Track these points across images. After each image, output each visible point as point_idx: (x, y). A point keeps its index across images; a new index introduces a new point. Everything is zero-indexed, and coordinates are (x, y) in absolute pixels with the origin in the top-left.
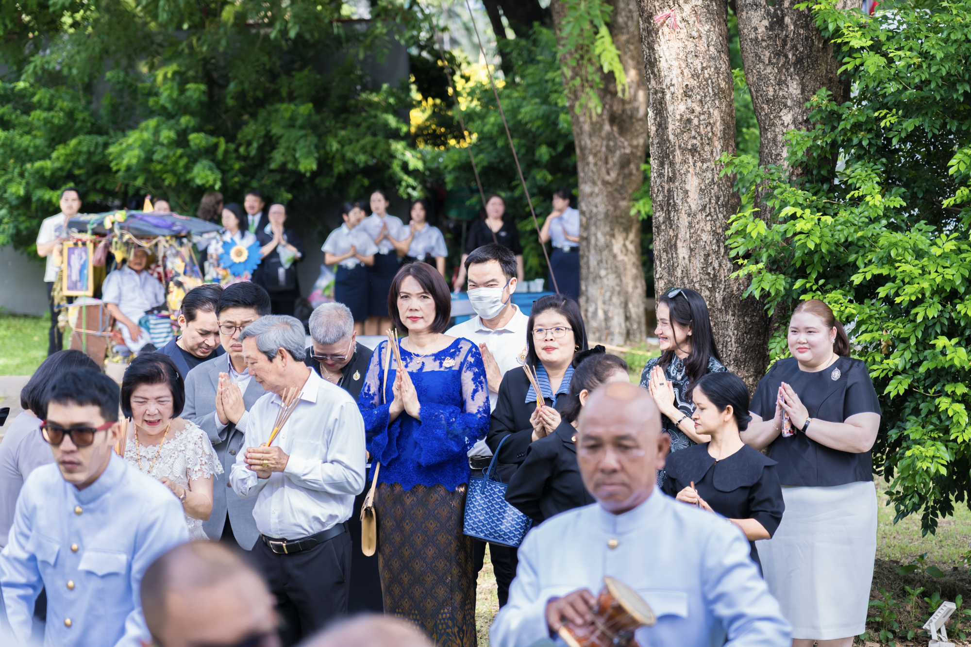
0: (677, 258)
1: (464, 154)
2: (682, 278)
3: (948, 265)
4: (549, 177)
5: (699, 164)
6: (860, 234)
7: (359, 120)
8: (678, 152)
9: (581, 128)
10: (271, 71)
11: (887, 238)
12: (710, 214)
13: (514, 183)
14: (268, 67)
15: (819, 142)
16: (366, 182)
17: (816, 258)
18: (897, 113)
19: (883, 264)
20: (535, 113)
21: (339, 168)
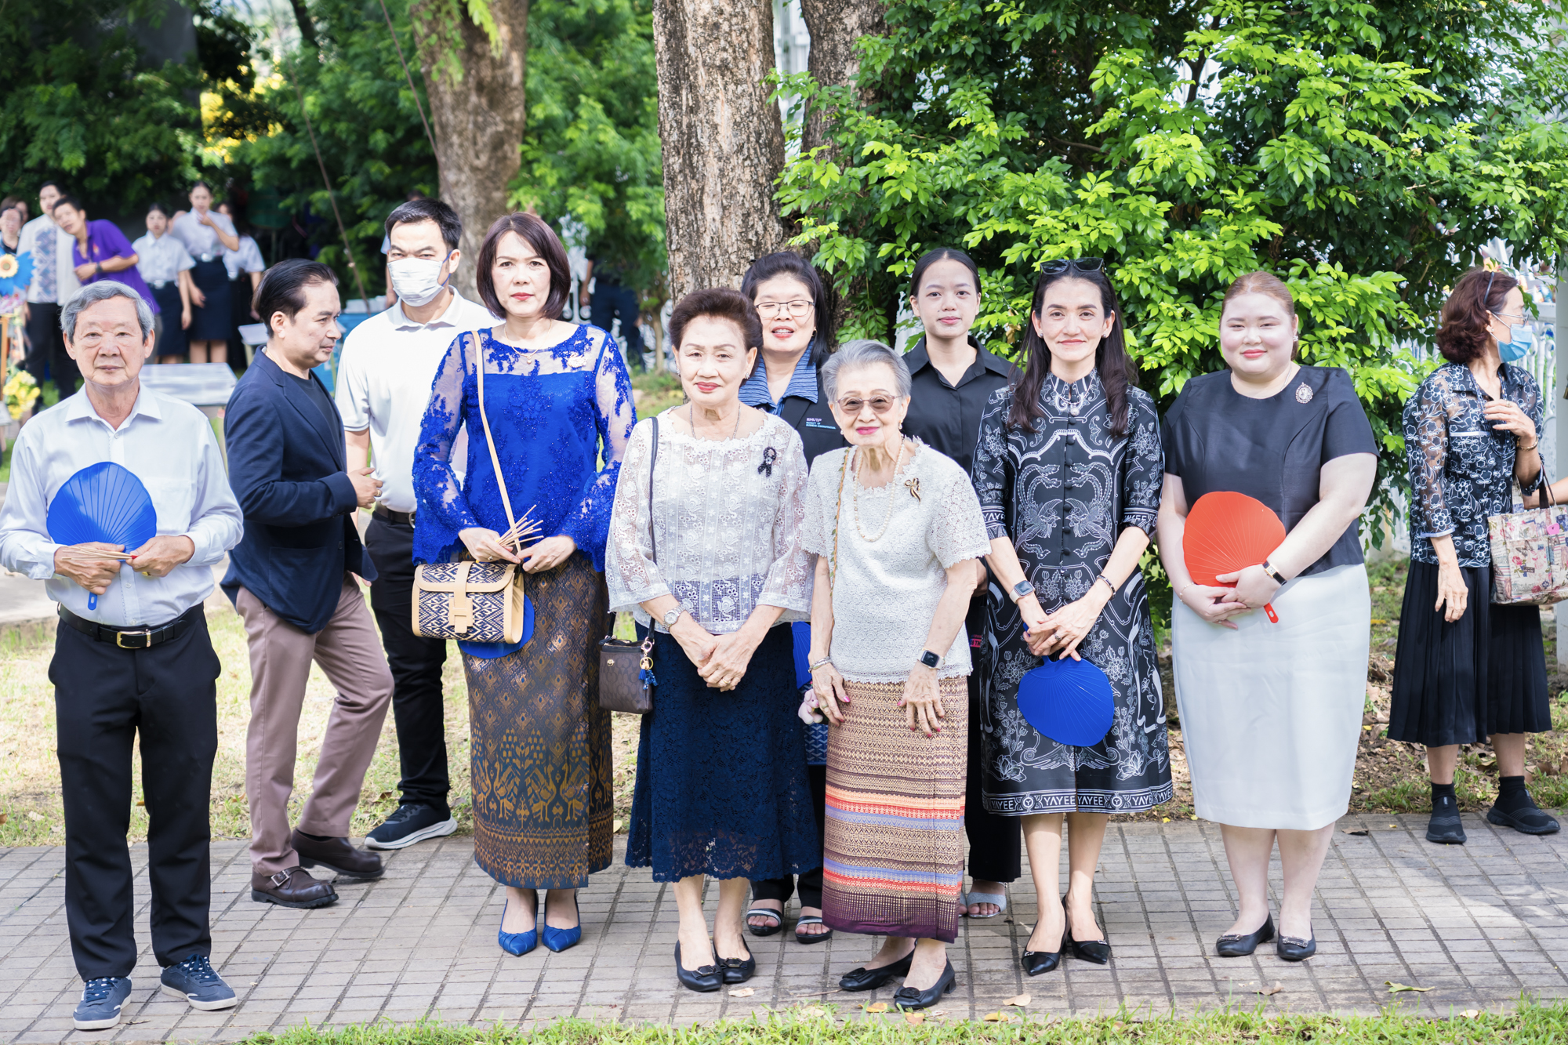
0: (704, 219)
1: (276, 144)
2: (712, 248)
3: (1102, 215)
4: (387, 170)
5: (731, 87)
6: (971, 177)
7: (136, 105)
8: (701, 71)
9: (441, 100)
10: (18, 44)
11: (1009, 181)
12: (748, 157)
13: (341, 179)
14: (14, 39)
15: (904, 52)
16: (149, 182)
17: (909, 212)
18: (1017, 6)
19: (1007, 218)
20: (368, 90)
21: (114, 165)
